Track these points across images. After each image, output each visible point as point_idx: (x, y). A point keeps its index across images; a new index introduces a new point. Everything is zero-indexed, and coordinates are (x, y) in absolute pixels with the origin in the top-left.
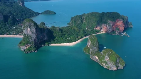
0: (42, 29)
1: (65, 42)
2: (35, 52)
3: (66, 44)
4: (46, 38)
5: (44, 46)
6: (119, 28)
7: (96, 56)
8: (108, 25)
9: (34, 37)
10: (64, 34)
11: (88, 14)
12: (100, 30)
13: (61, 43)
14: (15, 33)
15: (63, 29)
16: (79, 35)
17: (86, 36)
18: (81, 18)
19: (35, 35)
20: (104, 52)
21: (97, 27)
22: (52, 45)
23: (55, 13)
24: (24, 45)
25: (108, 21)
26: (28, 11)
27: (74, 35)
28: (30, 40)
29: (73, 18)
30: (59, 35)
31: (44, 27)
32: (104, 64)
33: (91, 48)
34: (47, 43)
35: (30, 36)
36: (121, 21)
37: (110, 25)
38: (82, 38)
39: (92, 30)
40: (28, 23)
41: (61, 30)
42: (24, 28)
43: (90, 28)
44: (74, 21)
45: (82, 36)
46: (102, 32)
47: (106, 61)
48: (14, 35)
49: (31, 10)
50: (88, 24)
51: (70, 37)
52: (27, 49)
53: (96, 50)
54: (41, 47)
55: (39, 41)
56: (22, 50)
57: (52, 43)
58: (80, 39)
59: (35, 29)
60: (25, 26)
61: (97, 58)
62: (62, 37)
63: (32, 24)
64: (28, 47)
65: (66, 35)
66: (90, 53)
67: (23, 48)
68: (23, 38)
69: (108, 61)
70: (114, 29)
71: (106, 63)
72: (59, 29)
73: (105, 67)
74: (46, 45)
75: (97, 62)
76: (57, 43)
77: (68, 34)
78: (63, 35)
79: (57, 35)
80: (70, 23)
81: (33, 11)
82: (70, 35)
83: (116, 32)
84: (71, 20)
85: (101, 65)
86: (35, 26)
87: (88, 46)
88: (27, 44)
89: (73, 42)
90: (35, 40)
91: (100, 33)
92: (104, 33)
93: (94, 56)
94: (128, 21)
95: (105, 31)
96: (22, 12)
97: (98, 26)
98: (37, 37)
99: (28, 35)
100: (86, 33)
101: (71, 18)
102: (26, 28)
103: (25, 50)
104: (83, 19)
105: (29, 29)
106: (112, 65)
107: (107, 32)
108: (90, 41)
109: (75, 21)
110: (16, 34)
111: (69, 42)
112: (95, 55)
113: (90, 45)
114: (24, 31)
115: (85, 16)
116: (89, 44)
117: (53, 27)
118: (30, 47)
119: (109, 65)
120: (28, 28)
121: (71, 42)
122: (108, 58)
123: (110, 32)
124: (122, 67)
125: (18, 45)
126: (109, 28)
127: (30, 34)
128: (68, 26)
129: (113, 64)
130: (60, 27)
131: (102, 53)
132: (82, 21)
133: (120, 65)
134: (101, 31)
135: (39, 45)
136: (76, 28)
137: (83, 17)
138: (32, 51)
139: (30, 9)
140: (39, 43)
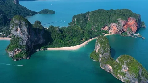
0: (36, 29)
1: (66, 45)
2: (26, 58)
3: (67, 47)
4: (42, 41)
5: (39, 50)
6: (132, 28)
7: (108, 65)
8: (119, 25)
9: (26, 39)
10: (65, 35)
11: (94, 12)
12: (109, 30)
13: (61, 47)
14: (4, 35)
15: (63, 30)
16: (84, 37)
17: (91, 38)
18: (85, 17)
19: (26, 36)
20: (120, 60)
21: (104, 27)
22: (50, 49)
23: (54, 13)
24: (12, 50)
25: (118, 19)
26: (23, 10)
27: (77, 36)
28: (21, 43)
29: (75, 16)
30: (59, 36)
31: (39, 27)
32: (121, 76)
33: (101, 54)
34: (43, 47)
35: (20, 38)
36: (133, 19)
37: (121, 24)
38: (87, 40)
39: (98, 31)
40: (17, 21)
41: (61, 31)
42: (13, 27)
43: (96, 29)
44: (76, 20)
45: (87, 38)
46: (111, 33)
47: (123, 72)
48: (3, 37)
49: (27, 8)
50: (93, 24)
51: (72, 39)
52: (16, 55)
53: (108, 57)
54: (35, 52)
55: (33, 44)
56: (10, 56)
57: (49, 47)
58: (85, 42)
59: (27, 28)
60: (14, 25)
61: (110, 67)
62: (62, 39)
63: (23, 23)
64: (18, 53)
65: (67, 37)
66: (100, 60)
67: (11, 54)
68: (11, 41)
69: (127, 72)
70: (125, 30)
71: (124, 75)
72: (58, 29)
73: (122, 80)
74: (42, 50)
75: (110, 73)
76: (57, 47)
77: (69, 36)
78: (63, 37)
79: (56, 36)
80: (71, 23)
81: (29, 10)
82: (72, 36)
83: (128, 33)
84: (73, 19)
85: (116, 77)
86: (26, 25)
87: (97, 51)
88: (16, 48)
89: (76, 45)
90: (27, 43)
91: (108, 34)
92: (113, 34)
93: (105, 64)
94: (140, 20)
95: (114, 32)
96: (17, 10)
97: (106, 26)
98: (29, 39)
99: (17, 37)
100: (91, 34)
101: (73, 17)
102: (15, 28)
103: (13, 57)
104: (88, 17)
105: (19, 29)
106: (132, 78)
107: (117, 33)
108: (99, 44)
109: (78, 20)
110: (6, 36)
111: (72, 46)
112: (107, 63)
113: (100, 49)
114: (13, 32)
115: (90, 14)
116: (98, 48)
117: (52, 27)
118: (21, 52)
119: (128, 78)
120: (17, 28)
121: (74, 46)
122: (127, 69)
123: (120, 33)
124: (146, 81)
125: (6, 50)
126: (119, 28)
127: (21, 35)
128: (69, 26)
129: (135, 77)
130: (60, 27)
131: (117, 61)
132: (86, 20)
133: (143, 77)
134: (109, 32)
135: (33, 50)
136: (79, 29)
137: (87, 15)
138: (23, 58)
139: (25, 8)
140: (32, 47)
